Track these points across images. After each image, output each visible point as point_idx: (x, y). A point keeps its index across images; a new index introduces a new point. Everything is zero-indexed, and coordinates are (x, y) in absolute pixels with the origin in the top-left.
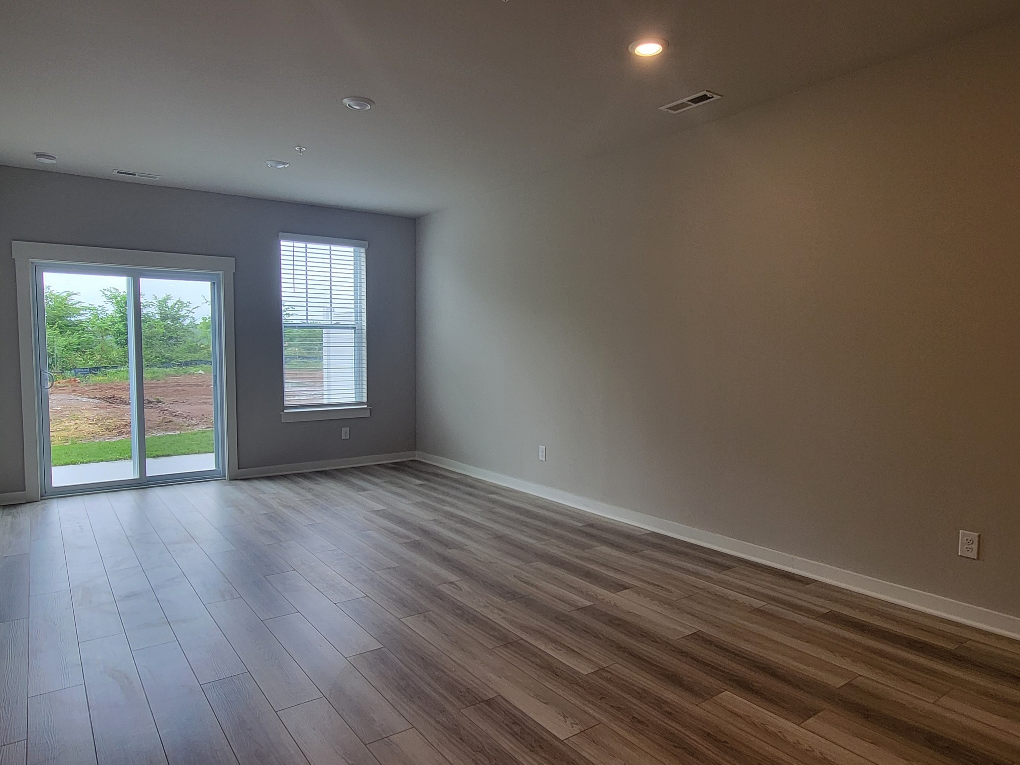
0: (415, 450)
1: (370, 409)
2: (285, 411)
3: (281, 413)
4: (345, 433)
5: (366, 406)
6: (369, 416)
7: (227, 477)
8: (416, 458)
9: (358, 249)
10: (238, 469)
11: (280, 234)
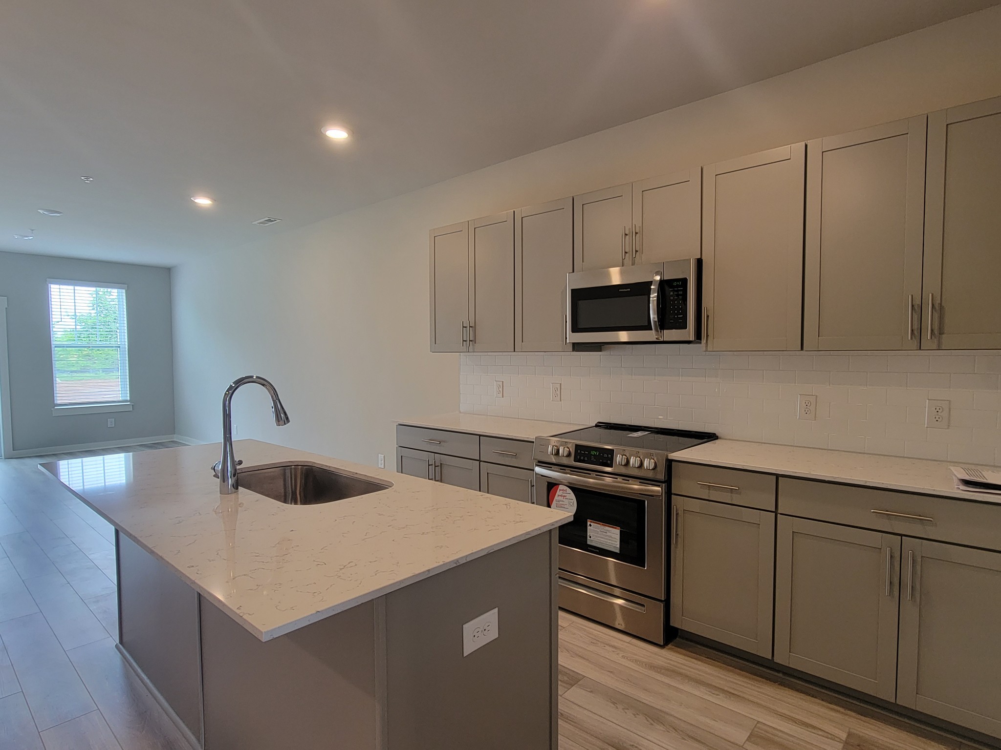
0: (174, 434)
1: (132, 405)
2: (56, 408)
3: (52, 409)
4: (111, 423)
5: (129, 403)
6: (132, 410)
7: (3, 457)
8: (175, 440)
9: (120, 290)
10: (13, 450)
11: (48, 279)
